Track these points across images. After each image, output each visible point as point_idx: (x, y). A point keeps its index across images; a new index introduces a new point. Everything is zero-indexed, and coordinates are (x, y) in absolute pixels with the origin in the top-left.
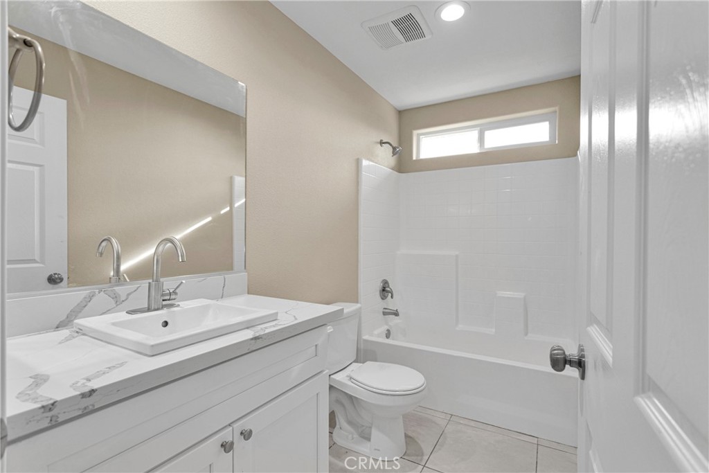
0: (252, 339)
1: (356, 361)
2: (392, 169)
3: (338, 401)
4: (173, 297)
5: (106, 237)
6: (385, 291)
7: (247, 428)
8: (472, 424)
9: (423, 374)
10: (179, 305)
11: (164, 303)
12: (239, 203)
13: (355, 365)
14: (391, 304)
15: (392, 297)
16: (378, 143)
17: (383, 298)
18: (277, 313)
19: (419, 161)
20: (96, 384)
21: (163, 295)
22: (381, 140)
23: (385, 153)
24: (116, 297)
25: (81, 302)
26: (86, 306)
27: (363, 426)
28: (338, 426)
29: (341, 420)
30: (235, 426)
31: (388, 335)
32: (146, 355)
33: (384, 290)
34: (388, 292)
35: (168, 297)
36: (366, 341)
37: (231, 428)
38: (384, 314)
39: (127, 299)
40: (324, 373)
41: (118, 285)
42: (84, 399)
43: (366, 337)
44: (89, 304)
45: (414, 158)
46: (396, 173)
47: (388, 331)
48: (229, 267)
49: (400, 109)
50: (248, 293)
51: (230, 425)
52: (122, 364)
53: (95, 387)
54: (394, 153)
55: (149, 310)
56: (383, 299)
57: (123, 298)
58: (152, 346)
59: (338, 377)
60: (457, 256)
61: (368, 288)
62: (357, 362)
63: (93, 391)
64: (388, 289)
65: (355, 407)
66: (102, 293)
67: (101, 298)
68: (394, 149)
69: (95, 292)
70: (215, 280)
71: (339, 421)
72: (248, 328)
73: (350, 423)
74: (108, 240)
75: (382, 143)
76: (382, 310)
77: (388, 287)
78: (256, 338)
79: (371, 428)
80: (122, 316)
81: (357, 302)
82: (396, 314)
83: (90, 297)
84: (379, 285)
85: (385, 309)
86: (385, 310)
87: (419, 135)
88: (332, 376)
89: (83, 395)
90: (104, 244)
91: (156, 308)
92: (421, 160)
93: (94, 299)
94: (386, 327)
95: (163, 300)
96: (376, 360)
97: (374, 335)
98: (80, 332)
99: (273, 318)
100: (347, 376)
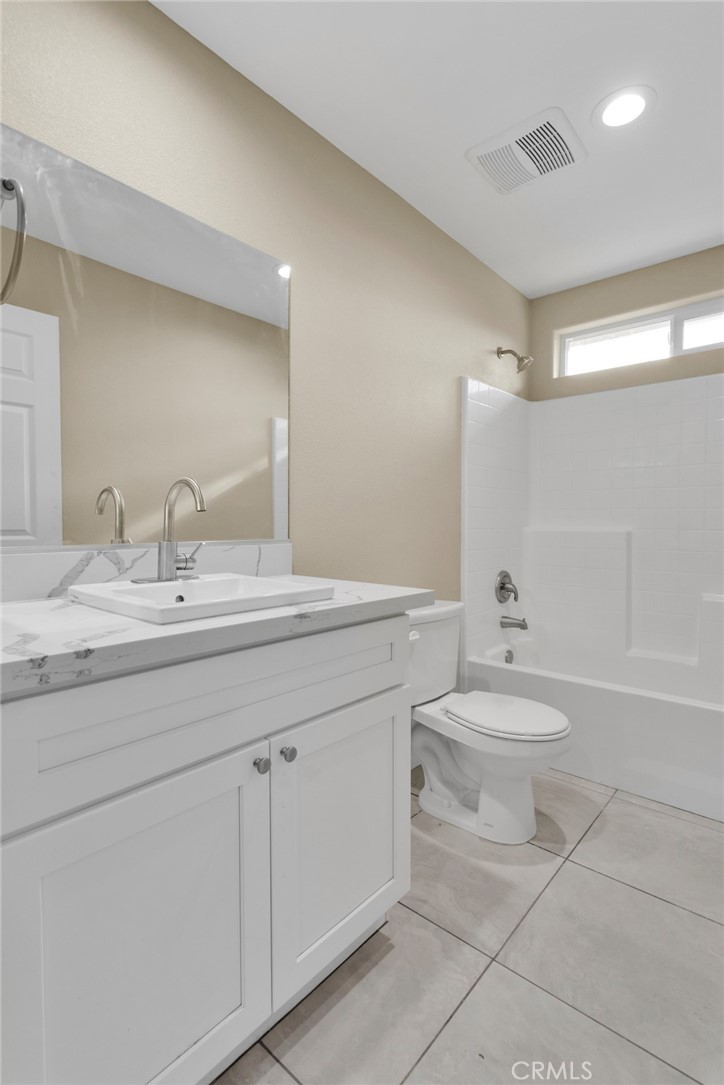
0: (296, 616)
1: (455, 690)
2: (518, 394)
3: (428, 749)
4: (190, 565)
5: (106, 487)
6: (504, 588)
7: (290, 745)
8: (654, 806)
9: (566, 715)
10: (197, 578)
11: (179, 573)
12: (281, 454)
13: (454, 695)
14: (513, 610)
15: (516, 599)
16: (493, 352)
17: (502, 600)
18: (333, 589)
19: (563, 380)
20: (92, 645)
21: (177, 561)
22: (499, 349)
23: (506, 368)
24: (118, 563)
25: (77, 565)
26: (82, 571)
27: (466, 789)
28: (427, 786)
29: (431, 777)
30: (273, 739)
31: (509, 658)
32: (155, 623)
33: (502, 588)
34: (509, 590)
35: (183, 565)
36: (473, 665)
37: (267, 742)
38: (503, 625)
39: (131, 567)
40: (404, 687)
41: (120, 547)
42: (78, 660)
43: (472, 658)
44: (86, 569)
45: (555, 375)
46: (525, 401)
47: (510, 653)
48: (268, 534)
49: (530, 298)
50: (293, 574)
51: (266, 737)
52: (123, 630)
53: (92, 647)
54: (520, 368)
55: (160, 579)
56: (500, 602)
57: (127, 565)
58: (163, 611)
59: (426, 709)
60: (629, 534)
61: (478, 582)
62: (459, 692)
63: (89, 652)
64: (510, 586)
65: (453, 756)
66: (101, 555)
67: (100, 563)
68: (520, 360)
69: (93, 554)
70: (246, 551)
71: (429, 780)
72: (290, 605)
73: (447, 783)
74: (108, 490)
75: (500, 352)
76: (499, 619)
77: (510, 583)
78: (301, 616)
79: (479, 792)
80: (127, 585)
81: (458, 599)
82: (523, 626)
83: (88, 560)
84: (495, 581)
85: (503, 617)
86: (505, 620)
87: (563, 338)
88: (417, 708)
89: (78, 655)
90: (104, 496)
91: (168, 577)
92: (568, 377)
93: (92, 563)
94: (505, 647)
95: (178, 569)
96: (489, 691)
97: (487, 654)
98: (76, 600)
99: (328, 595)
100: (441, 709)
